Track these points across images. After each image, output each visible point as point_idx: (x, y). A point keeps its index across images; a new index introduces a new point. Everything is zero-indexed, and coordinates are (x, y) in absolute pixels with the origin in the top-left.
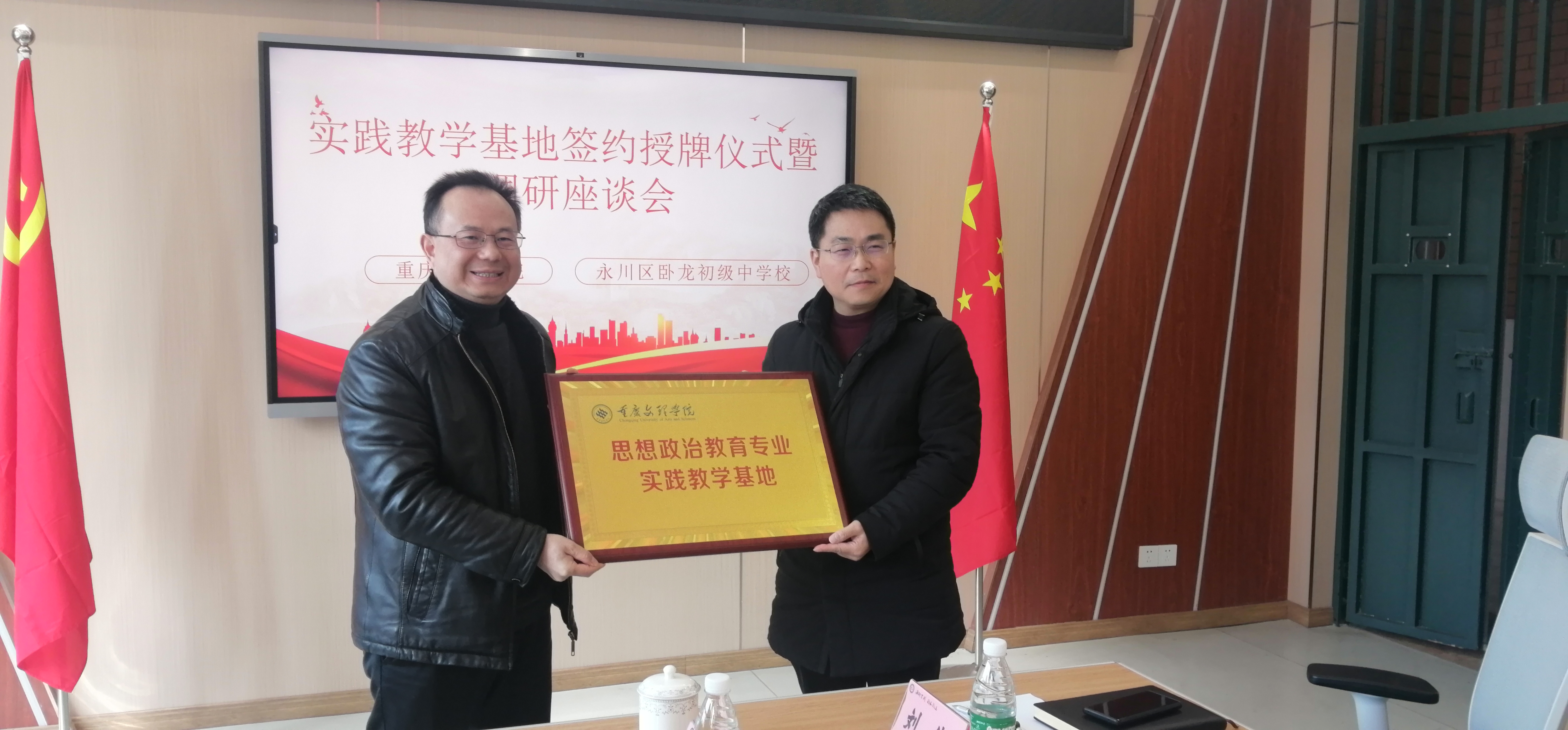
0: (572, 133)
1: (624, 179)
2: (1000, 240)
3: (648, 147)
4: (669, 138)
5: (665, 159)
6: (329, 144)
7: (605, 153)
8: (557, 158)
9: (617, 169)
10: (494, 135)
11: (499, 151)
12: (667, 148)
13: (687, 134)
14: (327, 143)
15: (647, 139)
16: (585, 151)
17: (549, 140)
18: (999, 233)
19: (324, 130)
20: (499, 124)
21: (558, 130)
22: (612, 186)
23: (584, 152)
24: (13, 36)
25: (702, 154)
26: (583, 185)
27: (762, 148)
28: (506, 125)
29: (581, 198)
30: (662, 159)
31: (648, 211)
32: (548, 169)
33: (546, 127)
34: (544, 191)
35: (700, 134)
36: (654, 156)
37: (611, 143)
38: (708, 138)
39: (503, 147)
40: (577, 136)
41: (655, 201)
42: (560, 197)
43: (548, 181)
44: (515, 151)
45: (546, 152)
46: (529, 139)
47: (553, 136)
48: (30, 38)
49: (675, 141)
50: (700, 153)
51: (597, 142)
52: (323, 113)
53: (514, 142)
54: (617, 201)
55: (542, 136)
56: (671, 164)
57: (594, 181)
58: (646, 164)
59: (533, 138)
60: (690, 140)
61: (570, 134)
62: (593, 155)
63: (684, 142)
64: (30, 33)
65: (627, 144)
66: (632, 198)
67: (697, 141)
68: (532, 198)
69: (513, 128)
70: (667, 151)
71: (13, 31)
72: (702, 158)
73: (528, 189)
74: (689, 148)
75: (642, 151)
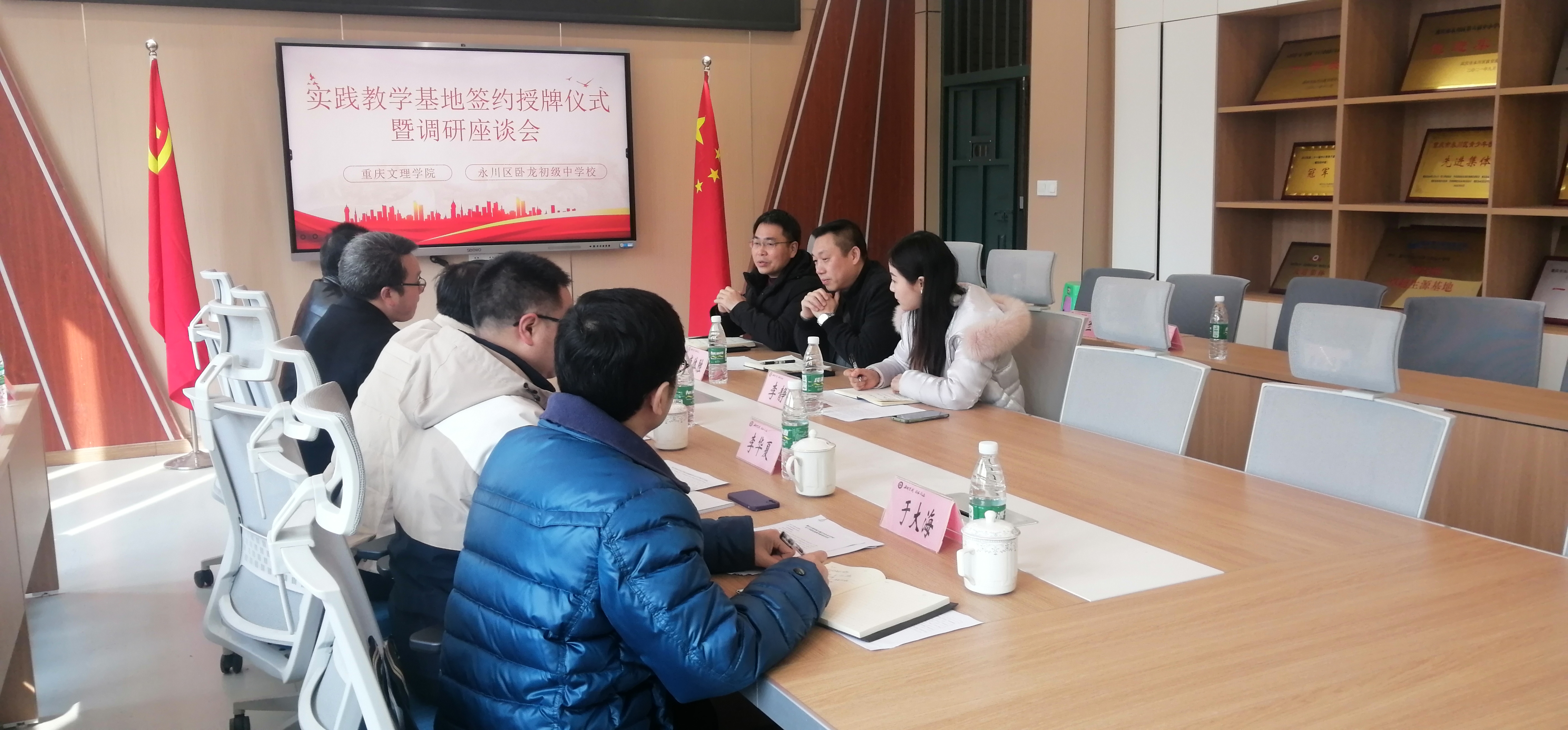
0: (473, 92)
1: (507, 120)
2: (717, 150)
3: (521, 99)
4: (535, 93)
5: (533, 106)
6: (319, 104)
7: (494, 104)
8: (463, 108)
9: (502, 114)
10: (423, 95)
11: (427, 105)
12: (534, 99)
13: (546, 90)
14: (318, 103)
15: (521, 94)
16: (482, 102)
17: (458, 97)
18: (717, 146)
19: (316, 95)
20: (426, 88)
21: (464, 90)
22: (499, 125)
23: (480, 104)
24: (147, 46)
25: (557, 103)
26: (481, 125)
27: (596, 98)
28: (431, 88)
29: (480, 133)
30: (531, 107)
31: (523, 140)
32: (457, 115)
33: (455, 89)
34: (456, 129)
35: (555, 90)
36: (525, 105)
37: (498, 98)
38: (560, 93)
39: (429, 102)
40: (476, 93)
41: (528, 134)
42: (466, 133)
43: (458, 123)
44: (437, 104)
45: (456, 104)
46: (445, 96)
47: (461, 94)
48: (156, 47)
49: (539, 95)
50: (555, 102)
51: (489, 97)
52: (315, 83)
53: (436, 99)
54: (503, 135)
55: (453, 94)
56: (537, 110)
57: (488, 122)
58: (521, 110)
59: (448, 96)
60: (549, 94)
61: (471, 92)
62: (486, 105)
63: (545, 95)
64: (156, 44)
65: (508, 98)
66: (513, 132)
67: (553, 94)
68: (449, 134)
69: (435, 90)
70: (534, 102)
71: (147, 44)
72: (557, 106)
73: (446, 128)
74: (548, 99)
75: (518, 102)
